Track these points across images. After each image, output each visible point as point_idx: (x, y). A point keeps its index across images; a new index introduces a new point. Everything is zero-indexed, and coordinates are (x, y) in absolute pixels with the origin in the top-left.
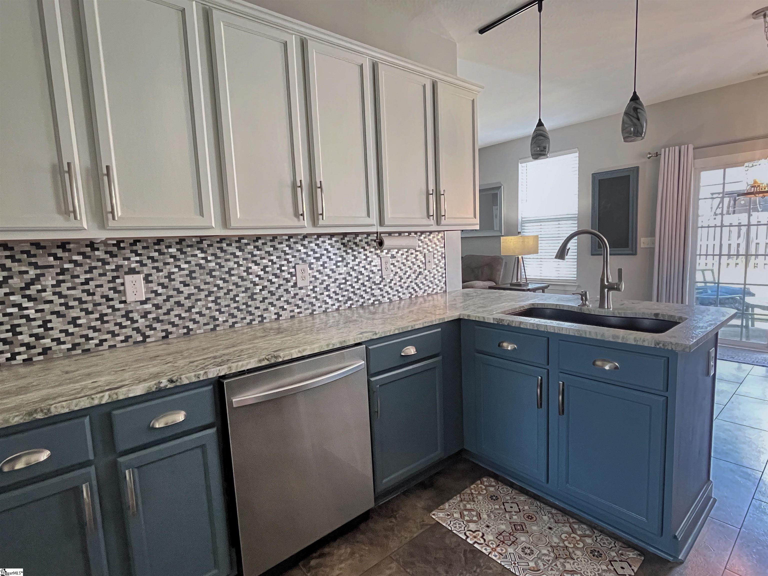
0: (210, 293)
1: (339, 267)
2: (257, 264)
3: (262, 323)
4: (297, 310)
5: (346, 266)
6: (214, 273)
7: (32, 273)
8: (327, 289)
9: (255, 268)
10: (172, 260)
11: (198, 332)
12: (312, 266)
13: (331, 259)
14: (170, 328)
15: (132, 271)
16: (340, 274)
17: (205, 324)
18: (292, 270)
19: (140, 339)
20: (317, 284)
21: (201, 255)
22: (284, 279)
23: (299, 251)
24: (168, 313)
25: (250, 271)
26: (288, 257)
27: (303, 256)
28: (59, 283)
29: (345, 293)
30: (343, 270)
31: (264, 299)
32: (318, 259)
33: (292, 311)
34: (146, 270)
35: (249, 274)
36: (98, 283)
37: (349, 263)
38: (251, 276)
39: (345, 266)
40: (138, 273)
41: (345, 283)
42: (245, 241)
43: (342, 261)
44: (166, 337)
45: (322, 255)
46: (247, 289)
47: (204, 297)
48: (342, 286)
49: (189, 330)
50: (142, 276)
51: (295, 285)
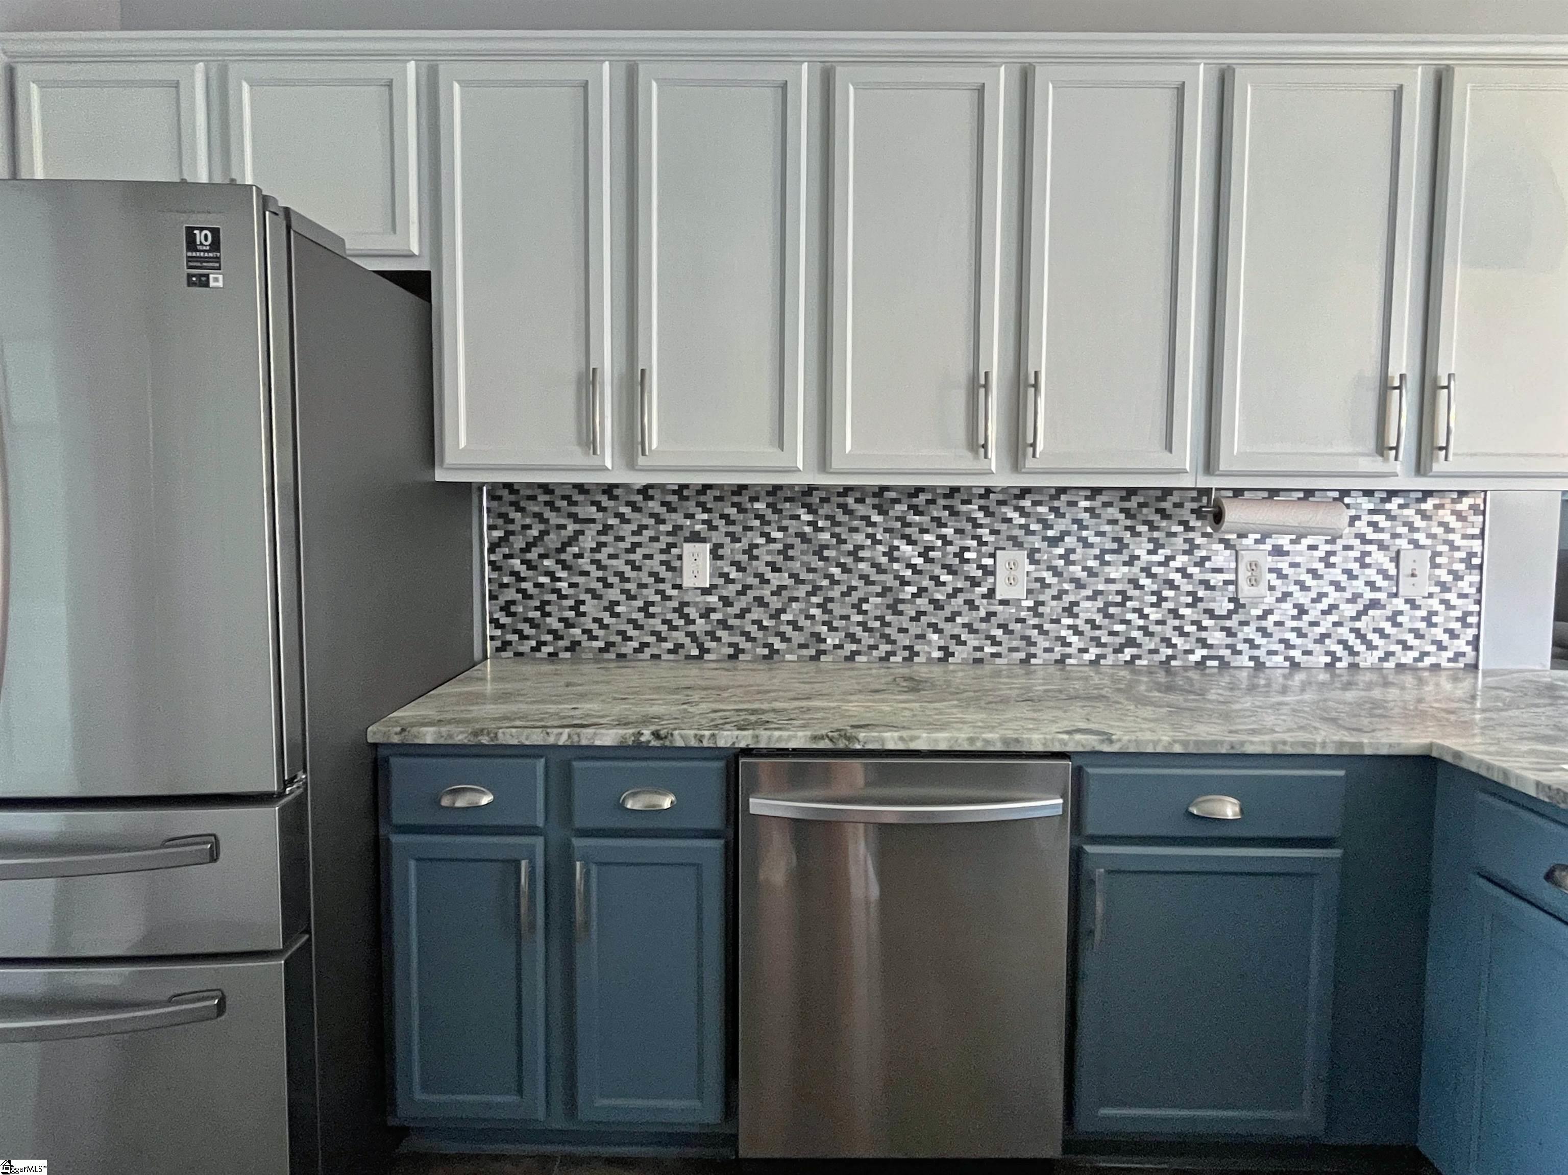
0: (815, 590)
1: (1108, 563)
2: (910, 542)
3: (909, 663)
4: (988, 650)
5: (1129, 563)
6: (826, 553)
7: (571, 527)
8: (1070, 611)
9: (906, 549)
10: (757, 523)
11: (788, 657)
12: (1037, 556)
13: (1087, 544)
14: (744, 644)
15: (695, 538)
16: (1109, 581)
17: (801, 646)
18: (988, 561)
19: (695, 652)
20: (1046, 596)
21: (806, 517)
22: (967, 578)
23: (1010, 520)
24: (741, 615)
25: (896, 554)
26: (979, 531)
27: (1016, 532)
28: (601, 545)
29: (1119, 628)
30: (1118, 572)
31: (920, 614)
32: (1054, 542)
33: (981, 649)
34: (716, 537)
35: (893, 560)
36: (647, 551)
37: (1138, 558)
38: (896, 566)
39: (1125, 564)
40: (704, 540)
41: (1122, 604)
42: (893, 495)
43: (1117, 552)
44: (733, 657)
45: (1065, 534)
46: (886, 590)
47: (804, 595)
48: (1112, 610)
49: (773, 652)
50: (708, 546)
51: (991, 593)
